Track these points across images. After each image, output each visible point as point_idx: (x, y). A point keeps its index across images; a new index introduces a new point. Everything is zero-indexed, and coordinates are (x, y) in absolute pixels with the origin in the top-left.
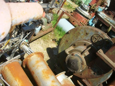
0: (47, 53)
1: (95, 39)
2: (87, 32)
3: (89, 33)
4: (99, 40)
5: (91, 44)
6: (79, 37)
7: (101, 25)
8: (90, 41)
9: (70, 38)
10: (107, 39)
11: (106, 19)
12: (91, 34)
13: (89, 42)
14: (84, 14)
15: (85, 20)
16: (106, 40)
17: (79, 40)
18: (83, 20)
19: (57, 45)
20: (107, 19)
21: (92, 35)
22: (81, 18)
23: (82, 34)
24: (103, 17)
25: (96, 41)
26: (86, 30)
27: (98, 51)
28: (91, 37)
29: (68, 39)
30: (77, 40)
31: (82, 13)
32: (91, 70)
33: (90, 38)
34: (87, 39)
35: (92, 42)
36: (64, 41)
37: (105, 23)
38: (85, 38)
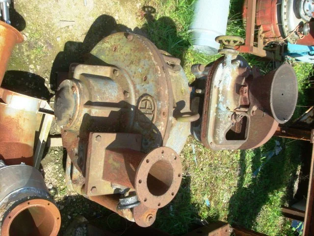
0: (90, 26)
1: (144, 106)
2: (149, 76)
3: (148, 83)
4: (147, 116)
5: (133, 103)
6: (133, 67)
7: (200, 91)
8: (138, 98)
9: (122, 51)
10: (158, 130)
11: (218, 91)
12: (149, 87)
13: (136, 97)
14: (284, 17)
15: (276, 32)
16: (154, 130)
17: (128, 73)
18: (268, 27)
19: (140, 27)
20: (220, 95)
21: (148, 92)
22: (272, 18)
23: (140, 70)
24: (220, 81)
25: (143, 111)
26: (150, 72)
27: (95, 134)
28: (145, 92)
29: (119, 47)
30: (127, 69)
31: (284, 10)
32: (77, 144)
33: (142, 92)
34: (138, 87)
35: (138, 102)
36: (113, 44)
37: (206, 96)
38: (137, 80)
